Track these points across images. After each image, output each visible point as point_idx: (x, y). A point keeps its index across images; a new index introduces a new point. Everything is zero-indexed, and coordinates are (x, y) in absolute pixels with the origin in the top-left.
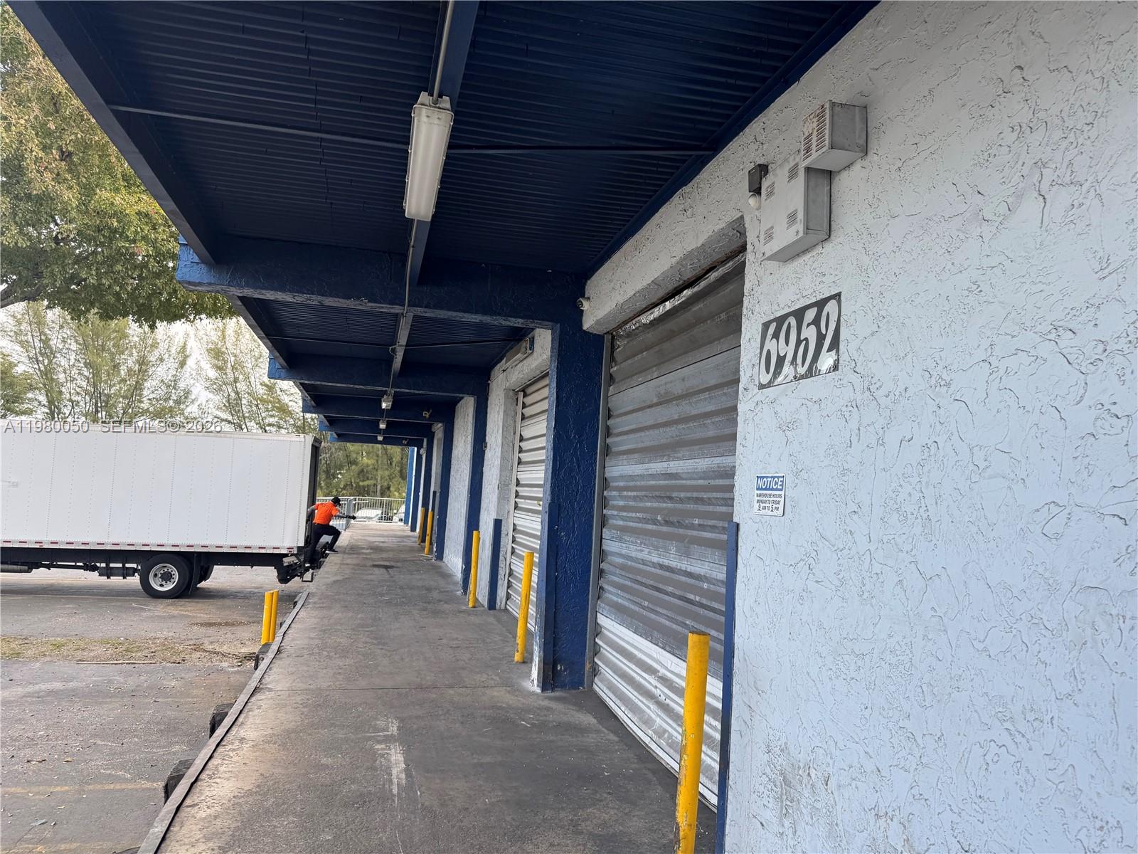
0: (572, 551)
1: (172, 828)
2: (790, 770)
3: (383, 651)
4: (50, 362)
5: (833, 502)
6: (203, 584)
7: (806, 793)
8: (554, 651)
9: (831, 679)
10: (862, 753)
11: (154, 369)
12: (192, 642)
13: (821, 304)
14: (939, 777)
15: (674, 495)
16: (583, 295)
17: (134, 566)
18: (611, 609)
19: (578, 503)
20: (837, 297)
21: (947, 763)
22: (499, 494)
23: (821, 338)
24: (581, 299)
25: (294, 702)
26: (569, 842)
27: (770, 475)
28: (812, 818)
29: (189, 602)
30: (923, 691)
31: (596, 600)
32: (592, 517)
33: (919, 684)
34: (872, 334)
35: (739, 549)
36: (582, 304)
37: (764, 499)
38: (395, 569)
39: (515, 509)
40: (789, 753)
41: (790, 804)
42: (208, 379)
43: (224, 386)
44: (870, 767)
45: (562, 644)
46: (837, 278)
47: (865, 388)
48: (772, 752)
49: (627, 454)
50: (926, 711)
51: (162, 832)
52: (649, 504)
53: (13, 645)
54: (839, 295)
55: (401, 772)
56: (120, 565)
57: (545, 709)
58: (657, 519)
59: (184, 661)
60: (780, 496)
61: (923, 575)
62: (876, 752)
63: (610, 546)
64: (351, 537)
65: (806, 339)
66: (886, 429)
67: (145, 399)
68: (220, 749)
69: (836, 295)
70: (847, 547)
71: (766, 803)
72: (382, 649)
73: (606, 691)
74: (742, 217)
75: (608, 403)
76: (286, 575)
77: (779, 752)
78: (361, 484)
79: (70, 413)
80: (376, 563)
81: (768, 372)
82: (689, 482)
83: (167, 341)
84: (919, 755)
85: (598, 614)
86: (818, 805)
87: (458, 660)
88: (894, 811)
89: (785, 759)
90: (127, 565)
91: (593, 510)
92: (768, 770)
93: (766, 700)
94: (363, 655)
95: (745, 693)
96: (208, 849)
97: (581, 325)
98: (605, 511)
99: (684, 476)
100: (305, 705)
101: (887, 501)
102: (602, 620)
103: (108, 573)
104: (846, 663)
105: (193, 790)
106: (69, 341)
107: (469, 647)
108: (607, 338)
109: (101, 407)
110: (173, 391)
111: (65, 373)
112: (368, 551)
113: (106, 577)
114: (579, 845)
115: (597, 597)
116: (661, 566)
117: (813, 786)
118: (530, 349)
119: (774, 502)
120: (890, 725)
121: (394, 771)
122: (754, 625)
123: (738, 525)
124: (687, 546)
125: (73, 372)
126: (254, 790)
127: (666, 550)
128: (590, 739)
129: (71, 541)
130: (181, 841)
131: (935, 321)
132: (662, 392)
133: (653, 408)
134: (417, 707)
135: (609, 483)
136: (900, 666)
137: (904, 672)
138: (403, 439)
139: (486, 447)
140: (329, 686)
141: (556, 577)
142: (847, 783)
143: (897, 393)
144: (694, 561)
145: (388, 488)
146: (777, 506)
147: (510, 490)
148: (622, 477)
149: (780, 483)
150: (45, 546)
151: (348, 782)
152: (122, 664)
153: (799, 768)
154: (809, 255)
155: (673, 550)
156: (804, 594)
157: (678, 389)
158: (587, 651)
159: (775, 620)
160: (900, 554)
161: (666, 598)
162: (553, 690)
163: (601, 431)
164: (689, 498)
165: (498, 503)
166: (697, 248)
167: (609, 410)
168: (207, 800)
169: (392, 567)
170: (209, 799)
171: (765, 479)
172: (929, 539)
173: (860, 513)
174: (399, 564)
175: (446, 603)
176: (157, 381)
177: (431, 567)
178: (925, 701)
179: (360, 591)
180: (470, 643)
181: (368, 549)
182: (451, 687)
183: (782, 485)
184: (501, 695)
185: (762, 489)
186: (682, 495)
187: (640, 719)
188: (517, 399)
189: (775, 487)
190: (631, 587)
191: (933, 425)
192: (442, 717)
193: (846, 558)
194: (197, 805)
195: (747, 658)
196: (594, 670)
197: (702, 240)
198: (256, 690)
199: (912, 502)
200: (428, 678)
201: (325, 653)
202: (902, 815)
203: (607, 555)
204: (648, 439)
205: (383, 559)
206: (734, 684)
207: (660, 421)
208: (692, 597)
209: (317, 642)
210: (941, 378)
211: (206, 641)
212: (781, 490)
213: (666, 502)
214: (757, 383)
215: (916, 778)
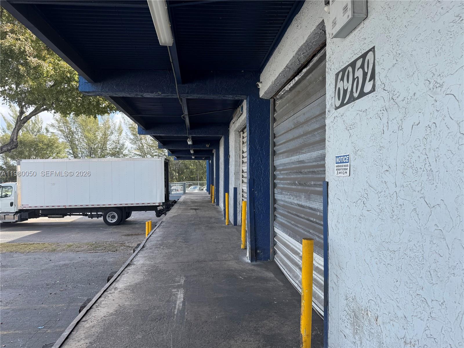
0: (261, 200)
1: (72, 333)
2: (357, 310)
3: (186, 245)
4: (72, 137)
5: (375, 166)
6: (128, 219)
7: (366, 323)
8: (255, 244)
9: (377, 264)
10: (395, 306)
11: (110, 137)
12: (121, 243)
13: (364, 56)
14: (443, 326)
15: (303, 171)
16: (259, 81)
17: (101, 213)
18: (279, 225)
19: (262, 178)
20: (373, 49)
21: (448, 319)
22: (235, 176)
23: (365, 74)
24: (258, 83)
25: (143, 270)
26: (252, 339)
27: (342, 155)
28: (370, 338)
29: (122, 226)
30: (431, 274)
31: (273, 221)
32: (269, 184)
33: (429, 270)
34: (393, 66)
35: (329, 195)
36: (258, 85)
37: (340, 168)
38: (199, 210)
39: (242, 183)
40: (356, 301)
41: (358, 328)
42: (130, 139)
43: (137, 142)
44: (400, 314)
45: (259, 241)
46: (372, 39)
47: (391, 98)
48: (348, 299)
49: (282, 154)
50: (433, 286)
51: (67, 335)
52: (292, 176)
53: (53, 247)
54: (374, 48)
55: (181, 303)
56: (96, 213)
57: (252, 270)
58: (296, 183)
59: (117, 250)
60: (347, 166)
61: (429, 205)
62: (403, 307)
63: (278, 197)
64: (185, 198)
65: (358, 77)
66: (403, 120)
67: (108, 149)
68: (106, 293)
69: (372, 48)
70: (383, 191)
71: (346, 325)
72: (186, 244)
73: (279, 262)
74: (323, 21)
75: (273, 131)
76: (159, 214)
77: (351, 300)
78: (191, 176)
79: (81, 156)
80: (192, 208)
81: (339, 100)
82: (309, 164)
83: (113, 125)
84: (430, 311)
85: (274, 227)
86: (373, 331)
87: (217, 248)
88: (415, 341)
89: (355, 304)
90: (98, 213)
91: (269, 181)
92: (347, 309)
93: (344, 273)
94: (178, 247)
95: (334, 268)
96: (85, 343)
97: (259, 95)
98: (275, 181)
99: (307, 161)
100: (147, 271)
101: (405, 162)
102: (276, 230)
103: (92, 216)
104: (385, 255)
105: (88, 313)
106: (78, 129)
107: (223, 242)
108: (272, 101)
109: (92, 153)
110: (118, 145)
111: (78, 141)
112: (190, 203)
113: (91, 218)
114: (257, 341)
115: (273, 220)
116: (299, 205)
117: (369, 320)
118: (241, 111)
119: (344, 169)
120: (411, 292)
121: (178, 302)
122: (337, 234)
123: (328, 183)
124: (309, 195)
125: (80, 140)
126: (113, 313)
127: (300, 197)
128: (270, 285)
129: (76, 205)
130: (74, 339)
131: (431, 48)
132: (295, 122)
133: (292, 131)
134: (195, 271)
135: (276, 168)
136: (416, 259)
137: (418, 262)
138: (203, 157)
139: (229, 157)
140: (160, 262)
141: (254, 212)
142: (387, 322)
143: (409, 98)
144: (312, 202)
145: (202, 177)
146: (346, 171)
147: (239, 175)
148: (281, 165)
149: (347, 159)
150: (67, 207)
151: (156, 308)
152: (93, 252)
153: (362, 310)
154: (357, 30)
155: (303, 197)
156: (361, 217)
157: (302, 119)
158: (270, 244)
159: (347, 231)
160: (414, 193)
161: (302, 220)
162: (256, 261)
163: (271, 145)
164: (309, 172)
165: (235, 181)
166: (304, 44)
167: (274, 134)
168: (92, 318)
169: (198, 209)
170: (93, 318)
171: (340, 157)
172: (432, 183)
173: (390, 171)
174: (201, 208)
175: (217, 223)
176: (112, 141)
177: (213, 209)
178: (432, 280)
179: (183, 220)
180: (224, 241)
181: (190, 202)
182: (212, 261)
183: (348, 160)
184: (233, 264)
185: (338, 163)
186: (306, 171)
187: (293, 275)
188: (240, 135)
189: (345, 161)
190: (287, 215)
191: (432, 113)
192: (205, 275)
193: (383, 197)
194: (87, 320)
195: (335, 251)
196: (274, 252)
197: (306, 38)
198: (129, 265)
199: (420, 162)
200: (202, 257)
201: (162, 247)
202: (420, 345)
203: (277, 201)
204: (292, 145)
205: (195, 206)
206: (329, 263)
207: (295, 136)
208: (312, 219)
209: (160, 242)
210: (436, 82)
211: (126, 242)
212: (348, 162)
213: (300, 175)
214: (334, 107)
215: (428, 325)
